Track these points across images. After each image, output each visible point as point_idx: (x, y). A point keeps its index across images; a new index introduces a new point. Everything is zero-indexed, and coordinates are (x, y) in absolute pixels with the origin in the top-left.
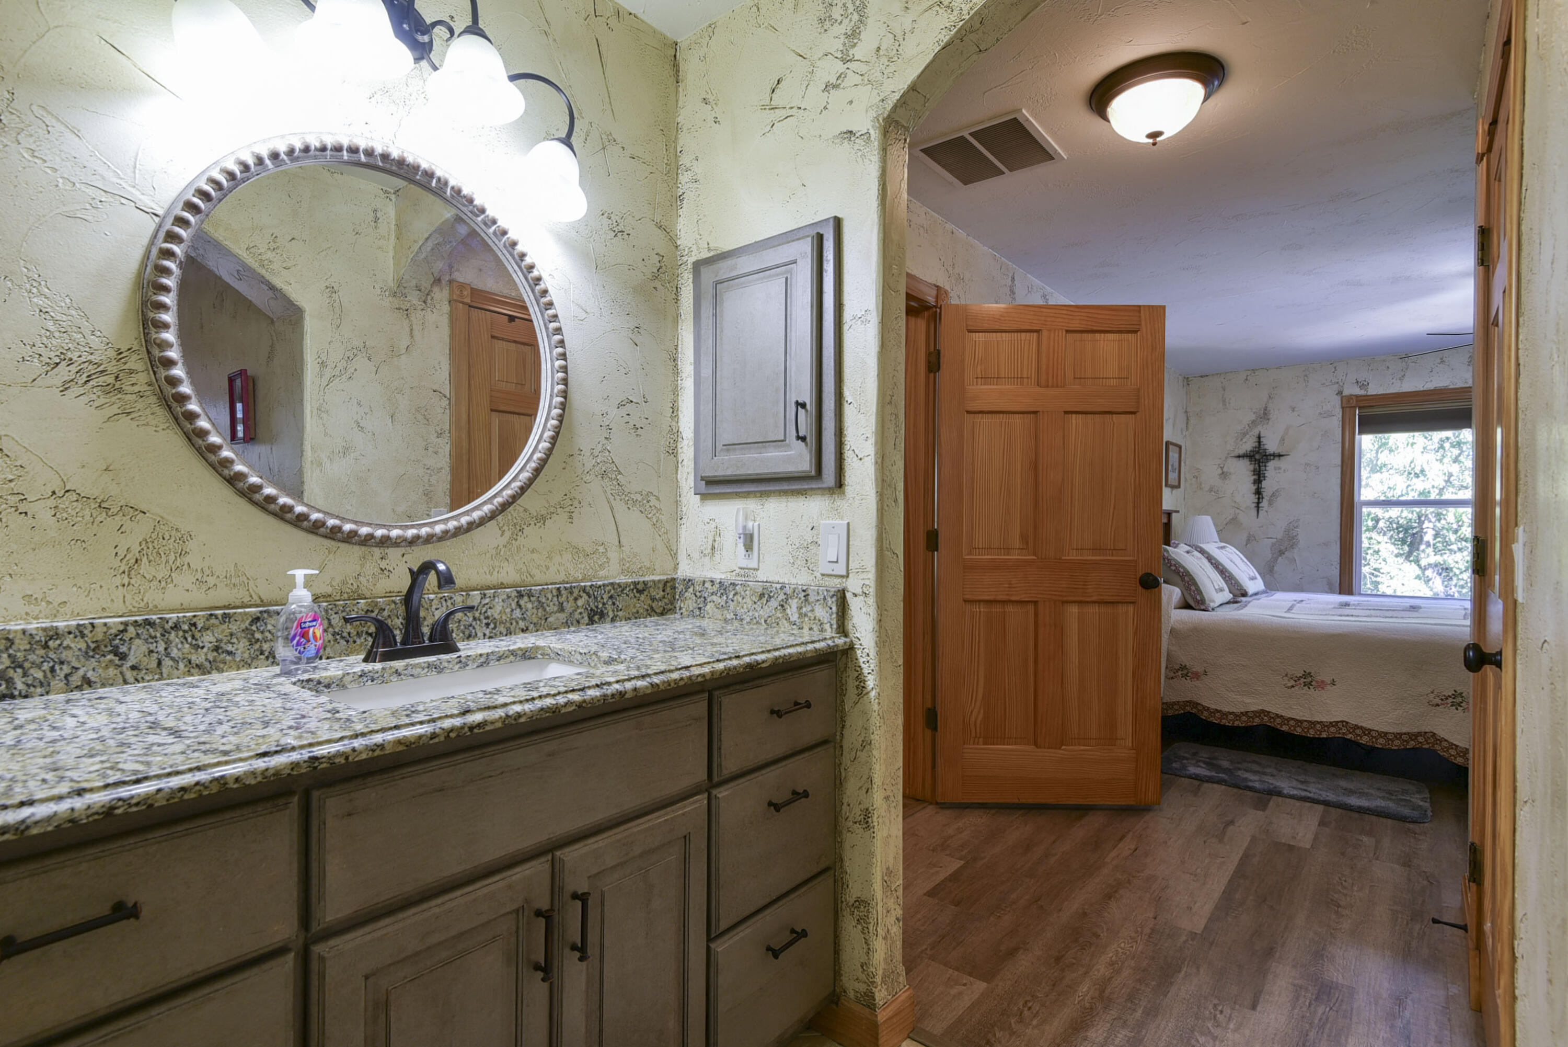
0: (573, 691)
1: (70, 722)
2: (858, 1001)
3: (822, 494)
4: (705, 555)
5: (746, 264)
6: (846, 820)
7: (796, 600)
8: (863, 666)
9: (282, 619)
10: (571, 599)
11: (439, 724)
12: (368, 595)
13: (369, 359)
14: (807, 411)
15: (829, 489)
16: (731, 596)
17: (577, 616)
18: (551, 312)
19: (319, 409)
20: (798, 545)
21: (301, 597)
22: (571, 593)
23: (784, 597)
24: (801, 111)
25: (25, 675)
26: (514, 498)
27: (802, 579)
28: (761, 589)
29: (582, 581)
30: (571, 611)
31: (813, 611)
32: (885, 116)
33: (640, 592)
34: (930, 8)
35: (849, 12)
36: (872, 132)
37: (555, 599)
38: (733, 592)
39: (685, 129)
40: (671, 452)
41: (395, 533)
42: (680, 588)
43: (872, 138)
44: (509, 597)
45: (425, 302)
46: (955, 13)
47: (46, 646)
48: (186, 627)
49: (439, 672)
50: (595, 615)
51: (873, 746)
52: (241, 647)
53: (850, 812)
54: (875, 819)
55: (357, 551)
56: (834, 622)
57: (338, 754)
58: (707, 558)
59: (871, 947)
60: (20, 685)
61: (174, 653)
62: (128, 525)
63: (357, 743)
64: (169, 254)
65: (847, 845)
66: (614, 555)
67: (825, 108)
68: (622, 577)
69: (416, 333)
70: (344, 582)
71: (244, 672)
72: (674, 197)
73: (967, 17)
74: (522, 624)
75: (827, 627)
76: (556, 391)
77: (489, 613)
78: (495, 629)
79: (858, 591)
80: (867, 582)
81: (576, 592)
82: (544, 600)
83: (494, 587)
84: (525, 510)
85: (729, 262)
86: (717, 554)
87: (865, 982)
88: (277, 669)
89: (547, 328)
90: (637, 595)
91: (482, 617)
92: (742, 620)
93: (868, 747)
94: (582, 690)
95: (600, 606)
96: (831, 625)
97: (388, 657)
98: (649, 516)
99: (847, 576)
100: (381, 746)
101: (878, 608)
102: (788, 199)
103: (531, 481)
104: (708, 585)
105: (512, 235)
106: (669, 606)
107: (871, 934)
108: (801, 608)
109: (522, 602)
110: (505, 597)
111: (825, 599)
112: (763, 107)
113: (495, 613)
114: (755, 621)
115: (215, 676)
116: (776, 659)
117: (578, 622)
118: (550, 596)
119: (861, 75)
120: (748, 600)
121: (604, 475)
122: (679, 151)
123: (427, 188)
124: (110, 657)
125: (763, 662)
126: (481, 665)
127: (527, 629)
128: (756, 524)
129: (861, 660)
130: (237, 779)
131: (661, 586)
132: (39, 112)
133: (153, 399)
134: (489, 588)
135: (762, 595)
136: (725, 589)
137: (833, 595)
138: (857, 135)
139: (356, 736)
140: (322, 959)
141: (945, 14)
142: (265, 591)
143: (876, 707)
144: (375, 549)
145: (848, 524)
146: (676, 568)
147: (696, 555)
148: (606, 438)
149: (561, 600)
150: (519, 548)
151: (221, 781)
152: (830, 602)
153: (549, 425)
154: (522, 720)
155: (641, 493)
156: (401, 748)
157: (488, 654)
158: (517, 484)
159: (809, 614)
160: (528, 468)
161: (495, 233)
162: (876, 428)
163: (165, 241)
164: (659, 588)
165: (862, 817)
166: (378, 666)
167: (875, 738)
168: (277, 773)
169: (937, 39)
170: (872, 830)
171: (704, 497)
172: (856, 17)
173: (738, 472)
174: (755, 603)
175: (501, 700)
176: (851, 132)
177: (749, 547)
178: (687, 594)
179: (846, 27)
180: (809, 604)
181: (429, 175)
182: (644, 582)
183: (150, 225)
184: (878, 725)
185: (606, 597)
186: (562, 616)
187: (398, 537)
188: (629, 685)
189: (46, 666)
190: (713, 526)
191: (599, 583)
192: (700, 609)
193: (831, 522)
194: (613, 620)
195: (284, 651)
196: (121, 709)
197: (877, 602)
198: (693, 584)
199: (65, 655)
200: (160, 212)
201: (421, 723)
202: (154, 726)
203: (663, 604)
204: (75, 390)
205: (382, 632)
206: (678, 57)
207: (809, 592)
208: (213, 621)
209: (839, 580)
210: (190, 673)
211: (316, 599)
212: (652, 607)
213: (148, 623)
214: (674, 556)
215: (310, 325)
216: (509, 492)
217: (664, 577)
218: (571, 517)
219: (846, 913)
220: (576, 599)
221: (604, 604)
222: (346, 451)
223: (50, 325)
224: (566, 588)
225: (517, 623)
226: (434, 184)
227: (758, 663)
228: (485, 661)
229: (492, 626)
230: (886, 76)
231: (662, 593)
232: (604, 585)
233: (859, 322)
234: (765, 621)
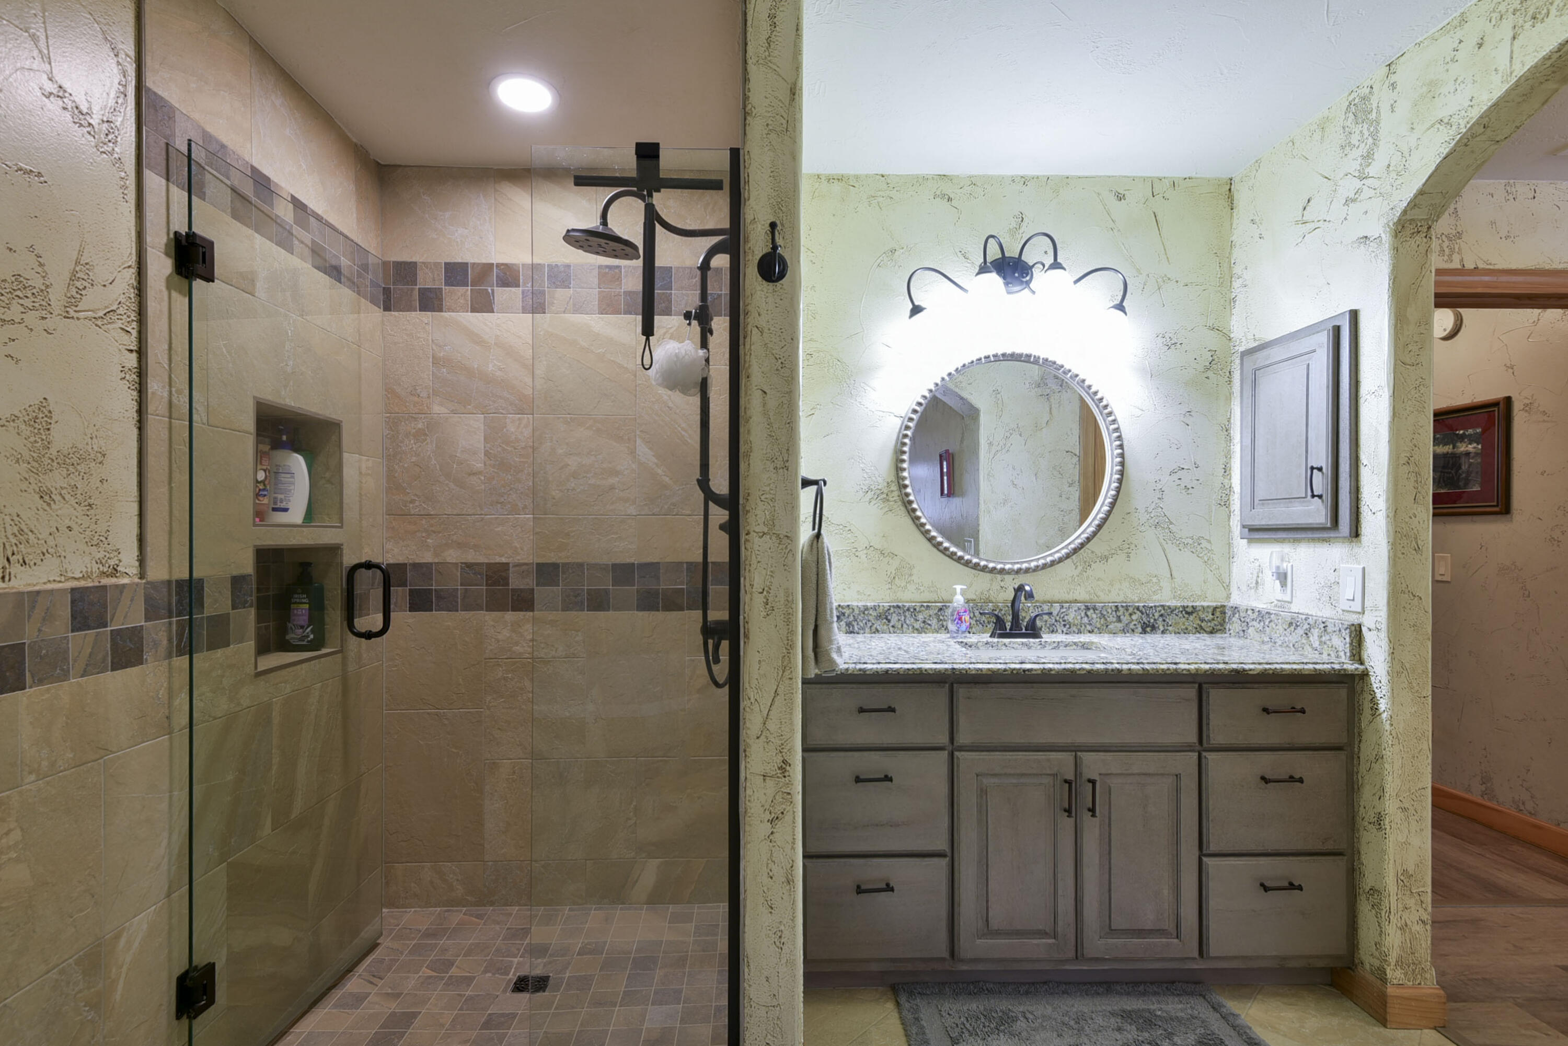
0: (1087, 663)
1: (873, 644)
2: (1372, 973)
3: (1343, 542)
4: (1251, 588)
5: (1276, 354)
6: (1363, 819)
7: (1317, 630)
8: (1376, 690)
9: (950, 610)
10: (1127, 614)
11: (1008, 665)
12: (994, 601)
13: (1020, 435)
14: (1323, 473)
15: (1345, 537)
16: (1267, 623)
17: (1132, 626)
18: (1110, 418)
19: (988, 475)
20: (1323, 584)
21: (959, 600)
22: (1127, 610)
23: (1308, 626)
24: (1326, 223)
25: (858, 624)
26: (1082, 545)
27: (1325, 612)
28: (1290, 618)
29: (1137, 602)
30: (1127, 622)
31: (1330, 640)
32: (1395, 221)
33: (1187, 613)
34: (1432, 126)
35: (1365, 137)
36: (1383, 235)
37: (1114, 613)
38: (1268, 620)
39: (1237, 246)
40: (1223, 504)
41: (1008, 567)
42: (1229, 613)
43: (1383, 241)
44: (1079, 609)
45: (1061, 386)
46: (1454, 127)
47: (864, 613)
48: (912, 610)
49: (1029, 649)
50: (1147, 627)
51: (1385, 760)
52: (934, 622)
53: (1366, 813)
54: (1387, 822)
55: (988, 576)
56: (1348, 650)
57: (963, 669)
58: (1253, 590)
59: (1383, 930)
60: (856, 629)
61: (908, 622)
62: (891, 561)
63: (971, 666)
64: (906, 436)
65: (1363, 841)
66: (1166, 584)
67: (1346, 219)
68: (1174, 601)
69: (1054, 411)
70: (982, 593)
71: (935, 635)
72: (1228, 301)
73: (1464, 130)
74: (1089, 628)
75: (1342, 654)
76: (1114, 471)
77: (1066, 618)
78: (1069, 627)
79: (1372, 626)
80: (1379, 619)
81: (1131, 610)
82: (1105, 613)
83: (1071, 602)
84: (1093, 552)
85: (1265, 353)
86: (1260, 587)
87: (1378, 959)
88: (948, 635)
89: (1108, 429)
90: (1186, 616)
91: (1061, 620)
92: (1275, 643)
93: (1380, 760)
94: (1093, 664)
95: (1152, 621)
96: (1345, 653)
97: (1002, 636)
98: (1200, 555)
99: (1364, 613)
100: (981, 670)
101: (1390, 642)
102: (1316, 296)
103: (1095, 534)
104: (1250, 612)
105: (1081, 377)
106: (1219, 627)
107: (1383, 919)
108: (1321, 637)
109: (1089, 613)
110: (1076, 608)
111: (1340, 631)
112: (1297, 222)
113: (1070, 618)
114: (1285, 645)
115: (923, 635)
116: (1266, 670)
117: (1133, 631)
118: (1110, 611)
119: (1375, 189)
120: (1280, 627)
121: (1157, 525)
122: (1232, 262)
123: (1029, 362)
124: (885, 620)
125: (1250, 670)
126: (1054, 648)
127: (1093, 631)
128: (1290, 565)
129: (1375, 686)
130: (926, 670)
131: (1210, 610)
132: (862, 384)
133: (900, 503)
134: (1067, 602)
135: (1291, 624)
136: (1262, 617)
137: (1347, 628)
138: (1371, 239)
139: (971, 663)
140: (958, 758)
141: (1445, 130)
142: (945, 596)
143: (1388, 727)
144: (998, 575)
145: (1364, 569)
146: (1228, 597)
147: (1244, 588)
148: (1159, 498)
149: (1118, 614)
150: (1088, 578)
151: (920, 669)
152: (1344, 634)
153: (1109, 495)
154: (1053, 672)
155: (1192, 538)
156: (990, 673)
157: (1058, 642)
158: (1085, 535)
159: (1328, 642)
160: (1093, 524)
161: (1071, 377)
162: (1387, 487)
163: (905, 430)
164: (1208, 612)
165: (1376, 819)
166: (996, 640)
167: (1387, 753)
168: (940, 671)
169: (1438, 152)
170: (1384, 831)
171: (1251, 541)
172: (1370, 141)
173: (1270, 523)
174: (1285, 630)
175: (1043, 660)
176: (1366, 237)
177: (1283, 584)
178: (1234, 619)
179: (1363, 150)
180: (1328, 634)
181: (1029, 356)
182: (1192, 606)
183: (898, 422)
184: (1390, 742)
185: (1157, 615)
186: (1120, 625)
187: (1009, 569)
188: (1125, 667)
189: (864, 622)
190: (1257, 564)
191: (1151, 605)
192: (1244, 631)
193: (1350, 566)
194: (1163, 632)
195: (952, 627)
196: (889, 642)
197: (1388, 637)
198: (1238, 611)
199: (871, 618)
200: (903, 415)
201: (1000, 663)
202: (900, 649)
203: (1212, 625)
204: (873, 502)
205: (999, 622)
206: (1232, 190)
207: (1327, 624)
208: (923, 608)
209: (1357, 616)
210: (913, 632)
211: (968, 601)
212: (1201, 626)
213: (898, 607)
214: (1227, 587)
215: (983, 419)
216: (1079, 541)
217: (1214, 604)
218: (1128, 557)
219: (1363, 898)
220: (1131, 615)
221: (1155, 620)
222: (1005, 502)
223: (865, 475)
224: (1122, 606)
225: (1085, 626)
226: (1032, 360)
227: (1244, 670)
228: (1057, 646)
229: (1068, 626)
230: (1394, 188)
231: (1212, 616)
232: (1155, 606)
233: (1373, 396)
234: (1294, 645)
